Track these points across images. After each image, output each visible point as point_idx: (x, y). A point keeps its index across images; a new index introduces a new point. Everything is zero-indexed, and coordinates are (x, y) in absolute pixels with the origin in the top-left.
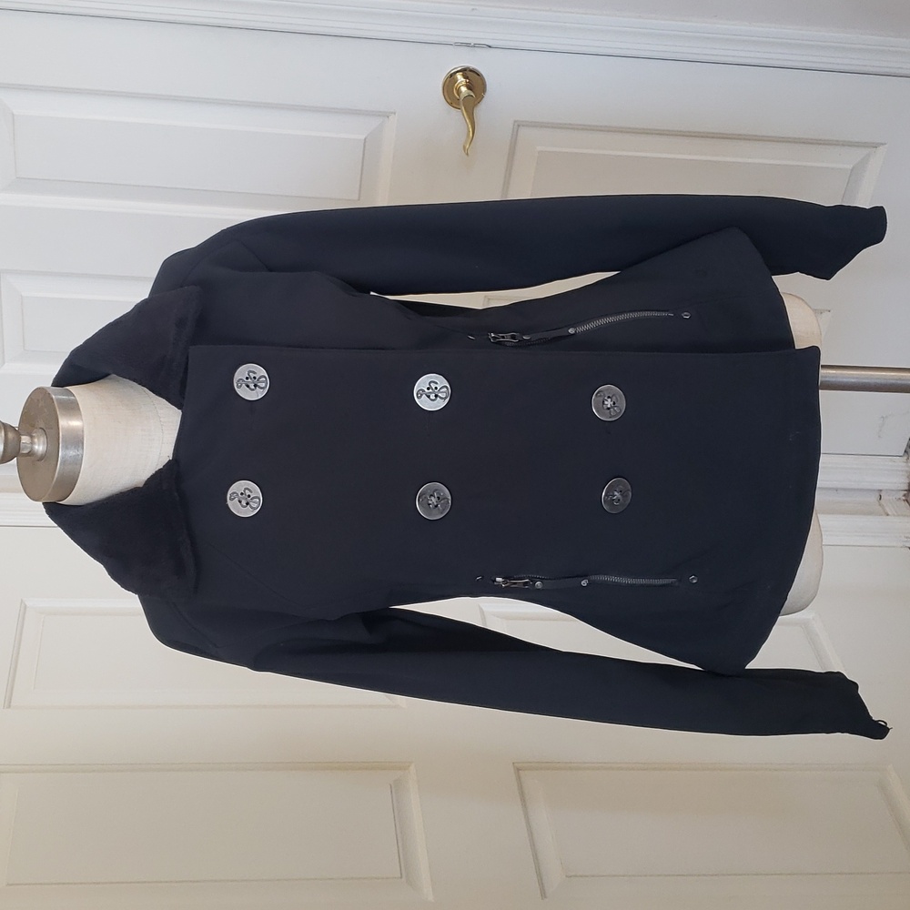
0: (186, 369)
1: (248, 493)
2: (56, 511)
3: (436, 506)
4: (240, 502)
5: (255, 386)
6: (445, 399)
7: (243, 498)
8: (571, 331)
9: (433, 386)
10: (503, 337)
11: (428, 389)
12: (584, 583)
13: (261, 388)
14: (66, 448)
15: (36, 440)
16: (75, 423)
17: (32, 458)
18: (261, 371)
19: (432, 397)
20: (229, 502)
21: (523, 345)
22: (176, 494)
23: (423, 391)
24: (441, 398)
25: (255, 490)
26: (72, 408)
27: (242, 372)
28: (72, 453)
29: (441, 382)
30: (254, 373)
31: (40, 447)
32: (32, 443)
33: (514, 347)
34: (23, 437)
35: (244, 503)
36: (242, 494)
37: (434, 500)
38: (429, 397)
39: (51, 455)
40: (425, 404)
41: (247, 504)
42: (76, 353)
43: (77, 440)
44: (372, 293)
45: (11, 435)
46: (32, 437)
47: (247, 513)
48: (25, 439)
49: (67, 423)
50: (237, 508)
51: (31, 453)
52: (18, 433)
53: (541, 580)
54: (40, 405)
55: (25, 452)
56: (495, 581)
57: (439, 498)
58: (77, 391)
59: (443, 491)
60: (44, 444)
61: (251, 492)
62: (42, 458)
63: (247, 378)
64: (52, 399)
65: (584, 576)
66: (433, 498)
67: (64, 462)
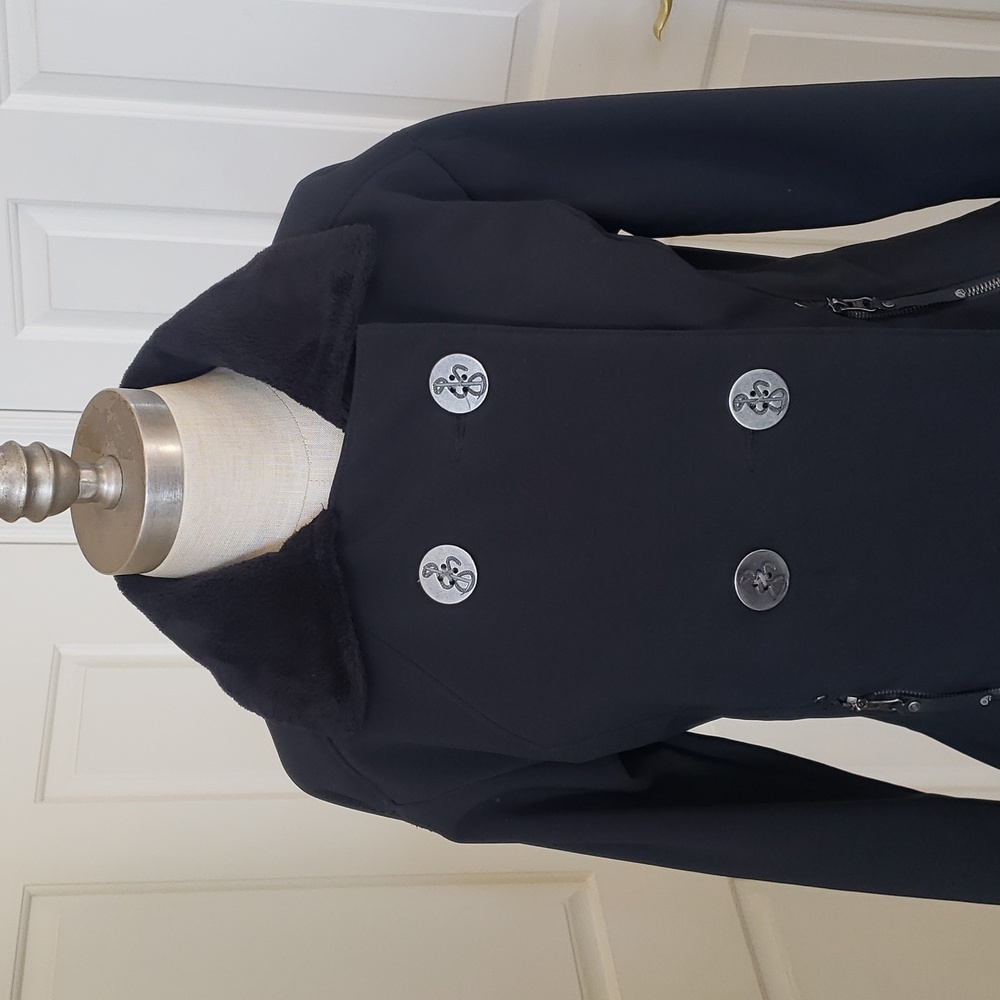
0: (352, 361)
1: (453, 565)
2: (138, 588)
3: (766, 588)
4: (441, 579)
5: (466, 390)
6: (780, 410)
7: (447, 573)
8: (959, 293)
9: (761, 389)
10: (850, 305)
11: (753, 394)
12: (985, 701)
13: (475, 393)
14: (156, 490)
15: (104, 476)
16: (169, 448)
17: (98, 504)
18: (475, 366)
19: (759, 407)
20: (422, 580)
21: (882, 317)
22: (337, 568)
23: (745, 398)
24: (772, 408)
25: (466, 561)
26: (163, 422)
27: (443, 368)
28: (165, 496)
29: (773, 381)
30: (464, 369)
31: (110, 487)
32: (99, 481)
33: (870, 319)
34: (83, 472)
35: (447, 581)
36: (443, 566)
37: (762, 578)
38: (753, 407)
39: (130, 501)
40: (748, 419)
41: (453, 583)
42: (163, 334)
43: (173, 476)
44: (622, 232)
45: (64, 470)
46: (97, 471)
47: (452, 597)
48: (87, 476)
49: (154, 448)
50: (434, 588)
51: (97, 498)
52: (74, 463)
53: (917, 698)
54: (109, 418)
55: (85, 496)
56: (845, 701)
57: (770, 575)
58: (169, 395)
59: (775, 563)
60: (117, 483)
61: (458, 563)
62: (115, 504)
63: (452, 378)
64: (130, 409)
65: (984, 690)
66: (760, 575)
67: (153, 514)
